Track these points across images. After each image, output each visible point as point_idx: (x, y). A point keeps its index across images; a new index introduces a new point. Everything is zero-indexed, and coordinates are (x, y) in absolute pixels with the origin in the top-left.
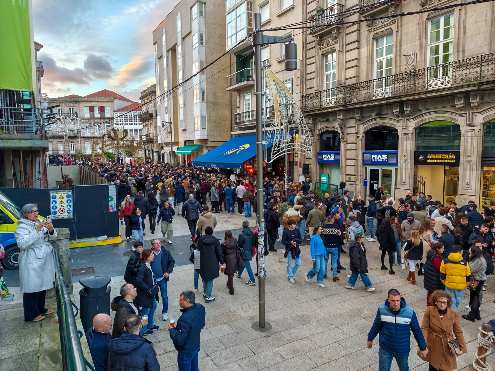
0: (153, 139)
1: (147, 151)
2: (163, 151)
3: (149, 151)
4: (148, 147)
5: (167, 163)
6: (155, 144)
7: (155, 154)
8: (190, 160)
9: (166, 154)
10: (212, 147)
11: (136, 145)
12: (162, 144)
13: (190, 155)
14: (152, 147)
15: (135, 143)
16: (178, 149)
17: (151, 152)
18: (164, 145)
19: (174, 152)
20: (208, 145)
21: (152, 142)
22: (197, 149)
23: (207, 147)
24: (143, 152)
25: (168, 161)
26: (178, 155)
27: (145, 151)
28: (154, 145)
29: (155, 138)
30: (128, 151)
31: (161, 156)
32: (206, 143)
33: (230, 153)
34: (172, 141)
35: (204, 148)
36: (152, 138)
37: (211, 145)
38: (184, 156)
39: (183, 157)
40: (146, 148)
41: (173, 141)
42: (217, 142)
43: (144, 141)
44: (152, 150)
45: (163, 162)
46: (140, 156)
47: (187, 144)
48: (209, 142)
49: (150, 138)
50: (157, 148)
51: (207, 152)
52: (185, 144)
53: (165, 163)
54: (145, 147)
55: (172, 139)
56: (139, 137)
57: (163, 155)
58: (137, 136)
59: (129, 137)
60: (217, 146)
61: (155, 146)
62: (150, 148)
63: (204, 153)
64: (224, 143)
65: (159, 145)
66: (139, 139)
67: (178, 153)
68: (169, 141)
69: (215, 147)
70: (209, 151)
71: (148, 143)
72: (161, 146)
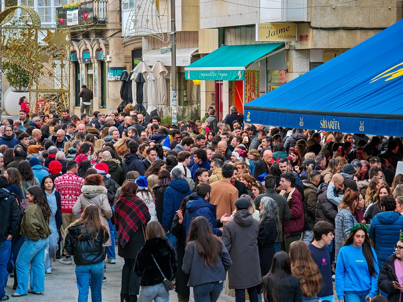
0: (104, 23)
1: (82, 66)
2: (141, 67)
3: (89, 65)
4: (86, 51)
5: (154, 113)
6: (112, 42)
7: (109, 76)
8: (238, 103)
9: (149, 78)
10: (326, 51)
11: (44, 44)
12: (138, 38)
13: (239, 84)
14: (99, 50)
15: (41, 37)
16: (196, 57)
17: (95, 71)
18: (144, 44)
19: (180, 72)
20: (309, 45)
21: (101, 34)
22: (266, 61)
23: (305, 52)
24: (69, 70)
25: (156, 104)
26: (196, 82)
27: (76, 64)
28: (107, 46)
29: (112, 19)
30: (15, 67)
31: (134, 85)
32: (302, 38)
33: (395, 76)
34: (174, 27)
35: (294, 55)
36: (101, 17)
37: (321, 45)
38: (218, 86)
39: (212, 88)
40: (79, 55)
41: (179, 28)
42: (343, 33)
43: (74, 28)
44: (102, 63)
45: (141, 108)
46: (58, 87)
47: (231, 41)
48: (312, 34)
49: (95, 19)
50: (117, 55)
51: (305, 69)
52: (222, 39)
53: (145, 114)
54: (74, 52)
55: (173, 22)
56: (53, 14)
57: (141, 82)
58: (47, 11)
59: (18, 12)
60: (344, 45)
61: (111, 48)
62: (92, 54)
63: (293, 76)
64: (372, 34)
65: (125, 45)
66: (53, 23)
67: (197, 74)
68: (166, 28)
69: (336, 52)
70: (313, 65)
71: (87, 35)
72: (132, 47)
